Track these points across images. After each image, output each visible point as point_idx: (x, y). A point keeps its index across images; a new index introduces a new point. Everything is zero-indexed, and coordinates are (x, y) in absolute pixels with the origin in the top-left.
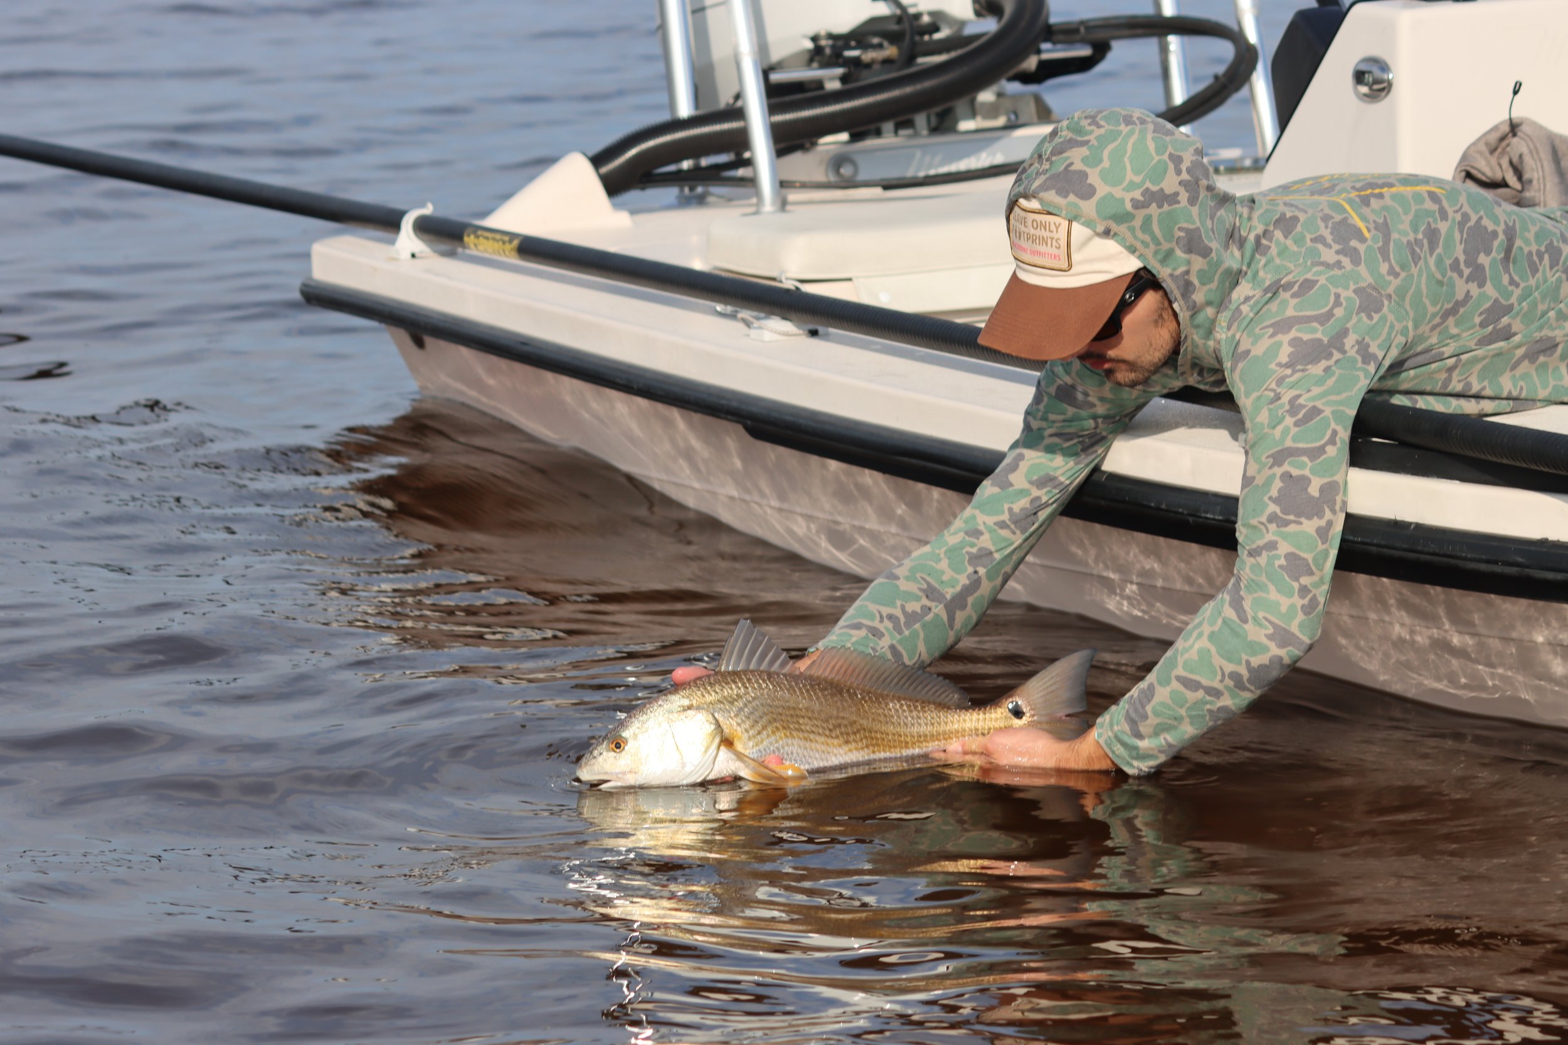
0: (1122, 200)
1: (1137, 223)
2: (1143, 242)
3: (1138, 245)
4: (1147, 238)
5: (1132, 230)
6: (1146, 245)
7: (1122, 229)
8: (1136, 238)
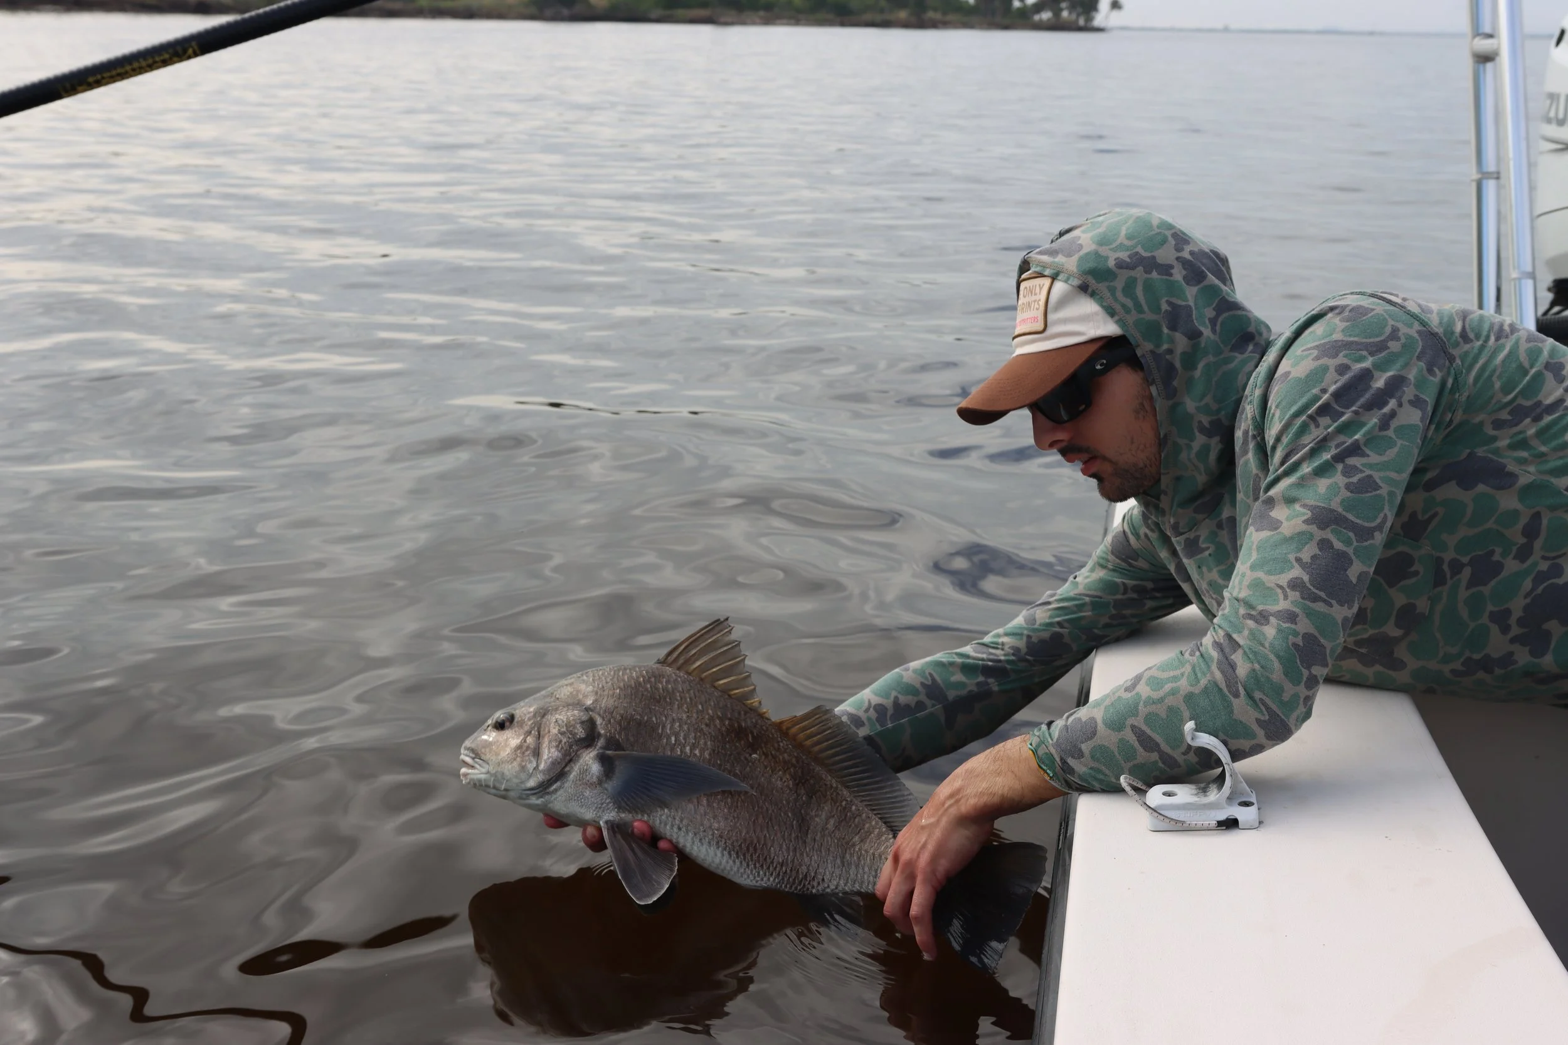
0: (1107, 258)
1: (1119, 284)
2: (1123, 306)
3: (1118, 307)
4: (1129, 303)
5: (1112, 290)
6: (1128, 311)
7: (1102, 287)
8: (1116, 300)
